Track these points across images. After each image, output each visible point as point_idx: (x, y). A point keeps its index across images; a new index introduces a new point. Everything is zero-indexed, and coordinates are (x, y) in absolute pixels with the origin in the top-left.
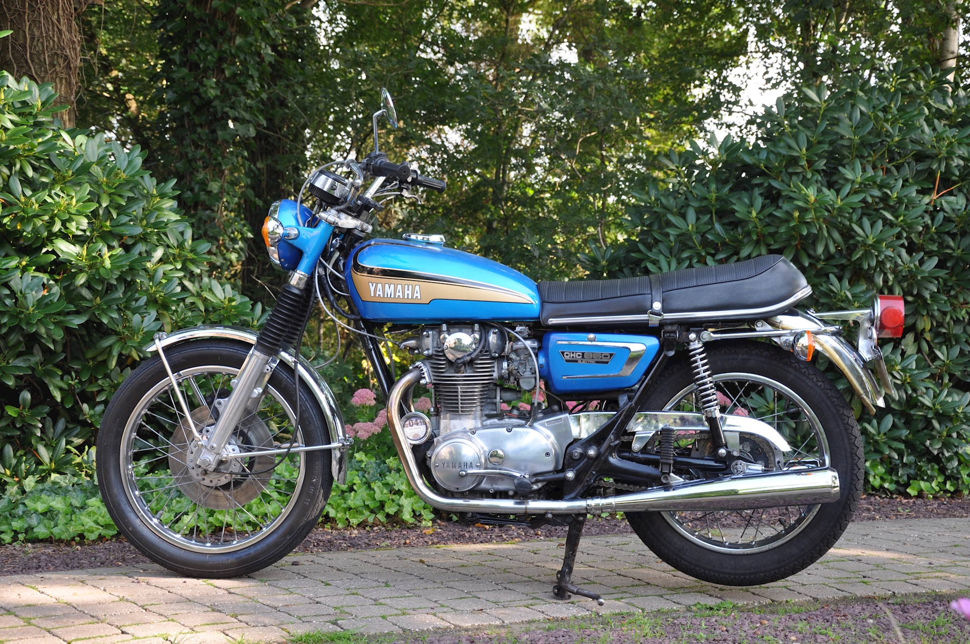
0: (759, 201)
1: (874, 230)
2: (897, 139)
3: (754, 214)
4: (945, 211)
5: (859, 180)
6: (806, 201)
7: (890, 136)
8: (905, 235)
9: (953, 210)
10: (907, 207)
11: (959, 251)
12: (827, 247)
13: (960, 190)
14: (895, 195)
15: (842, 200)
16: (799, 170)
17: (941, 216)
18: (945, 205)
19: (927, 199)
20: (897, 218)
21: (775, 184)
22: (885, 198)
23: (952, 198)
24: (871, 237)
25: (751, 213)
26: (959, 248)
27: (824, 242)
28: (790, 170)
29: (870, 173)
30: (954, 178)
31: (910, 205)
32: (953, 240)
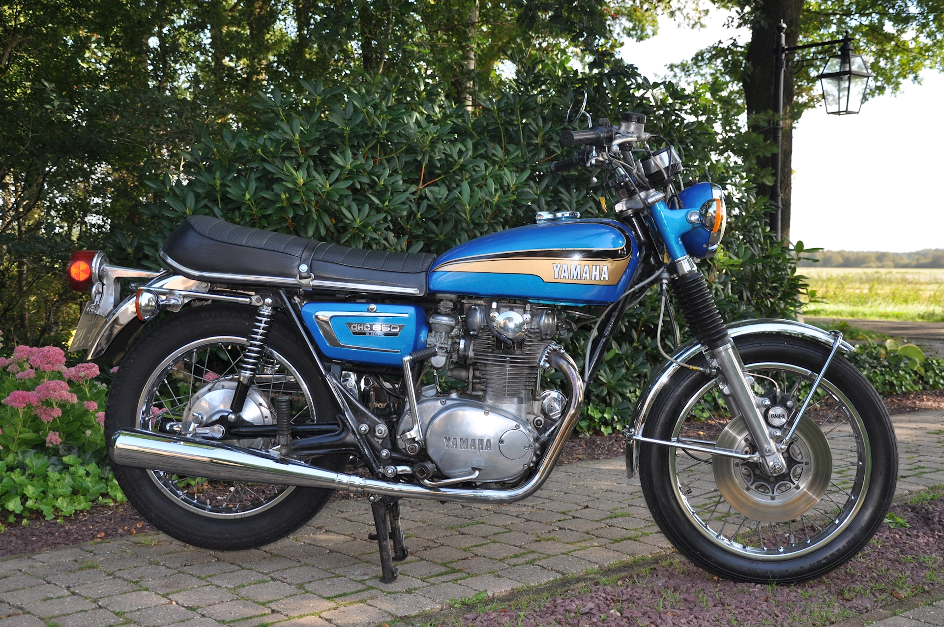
0: (253, 185)
1: (362, 213)
2: (385, 132)
3: (248, 196)
4: (429, 200)
5: (349, 167)
6: (295, 183)
7: (379, 129)
8: (389, 218)
9: (436, 199)
10: (392, 194)
11: (442, 236)
12: (317, 229)
13: (443, 181)
14: (382, 183)
15: (330, 185)
16: (293, 155)
17: (425, 203)
18: (428, 193)
19: (413, 188)
20: (383, 202)
21: (269, 168)
22: (373, 185)
23: (436, 189)
24: (358, 221)
25: (244, 195)
26: (441, 233)
27: (315, 224)
28: (284, 155)
29: (361, 160)
30: (438, 171)
31: (395, 191)
32: (437, 225)
